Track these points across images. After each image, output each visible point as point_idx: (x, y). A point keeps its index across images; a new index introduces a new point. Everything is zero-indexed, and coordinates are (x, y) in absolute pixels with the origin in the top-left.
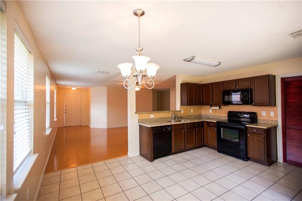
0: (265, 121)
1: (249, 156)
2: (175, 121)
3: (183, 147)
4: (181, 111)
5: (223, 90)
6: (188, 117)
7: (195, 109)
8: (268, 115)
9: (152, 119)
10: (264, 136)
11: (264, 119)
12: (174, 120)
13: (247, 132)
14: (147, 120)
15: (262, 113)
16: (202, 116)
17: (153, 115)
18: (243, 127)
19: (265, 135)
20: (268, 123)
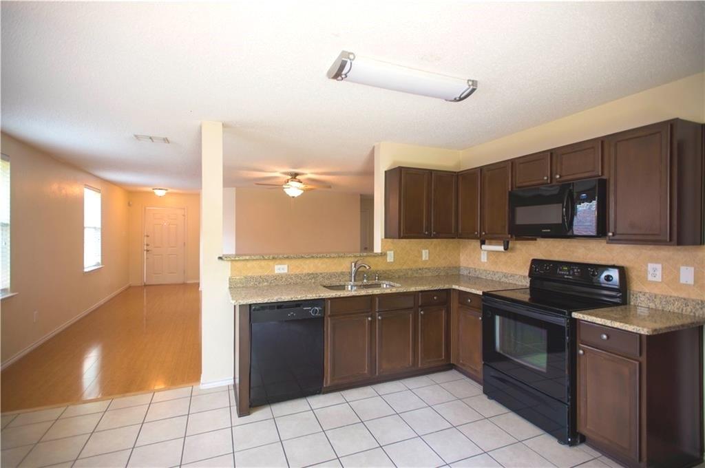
0: (658, 301)
1: (582, 429)
2: (356, 286)
3: (366, 372)
4: (383, 255)
5: (512, 188)
6: (410, 273)
7: (438, 249)
8: (672, 277)
9: (279, 277)
10: (637, 363)
11: (656, 291)
12: (356, 283)
13: (578, 341)
14: (262, 279)
15: (646, 271)
16: (461, 273)
17: (286, 266)
18: (562, 321)
19: (644, 359)
20: (670, 308)
